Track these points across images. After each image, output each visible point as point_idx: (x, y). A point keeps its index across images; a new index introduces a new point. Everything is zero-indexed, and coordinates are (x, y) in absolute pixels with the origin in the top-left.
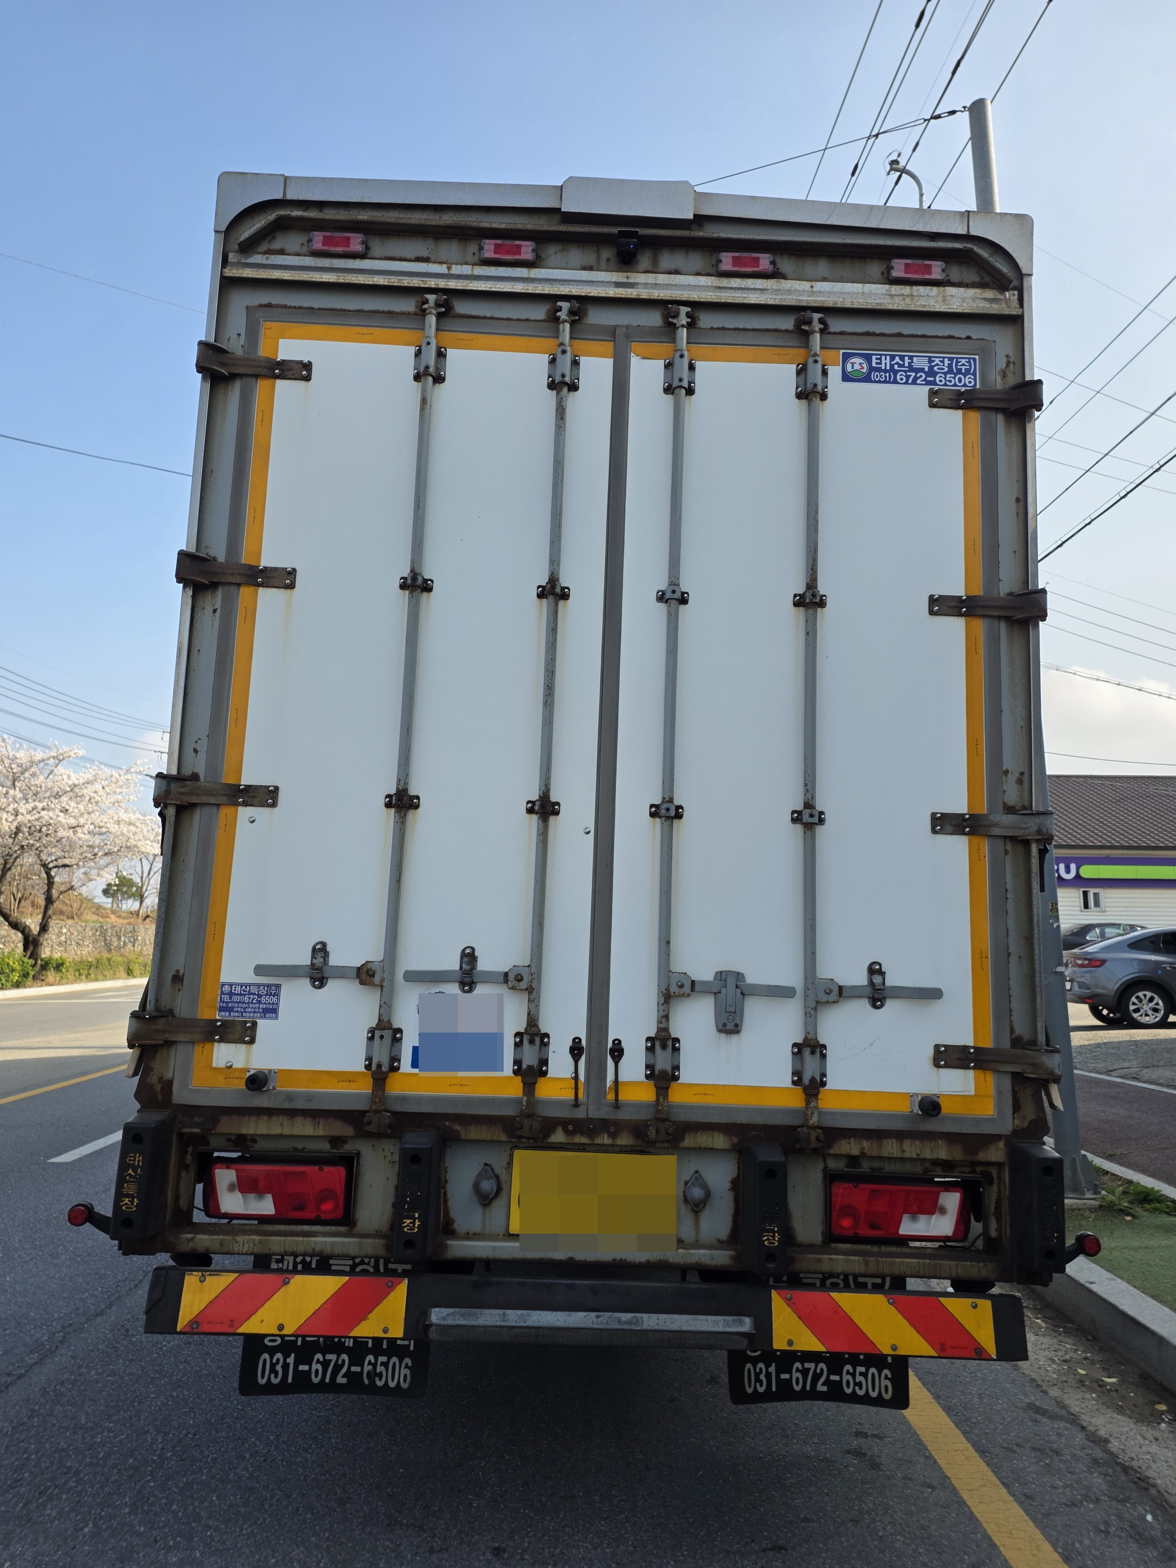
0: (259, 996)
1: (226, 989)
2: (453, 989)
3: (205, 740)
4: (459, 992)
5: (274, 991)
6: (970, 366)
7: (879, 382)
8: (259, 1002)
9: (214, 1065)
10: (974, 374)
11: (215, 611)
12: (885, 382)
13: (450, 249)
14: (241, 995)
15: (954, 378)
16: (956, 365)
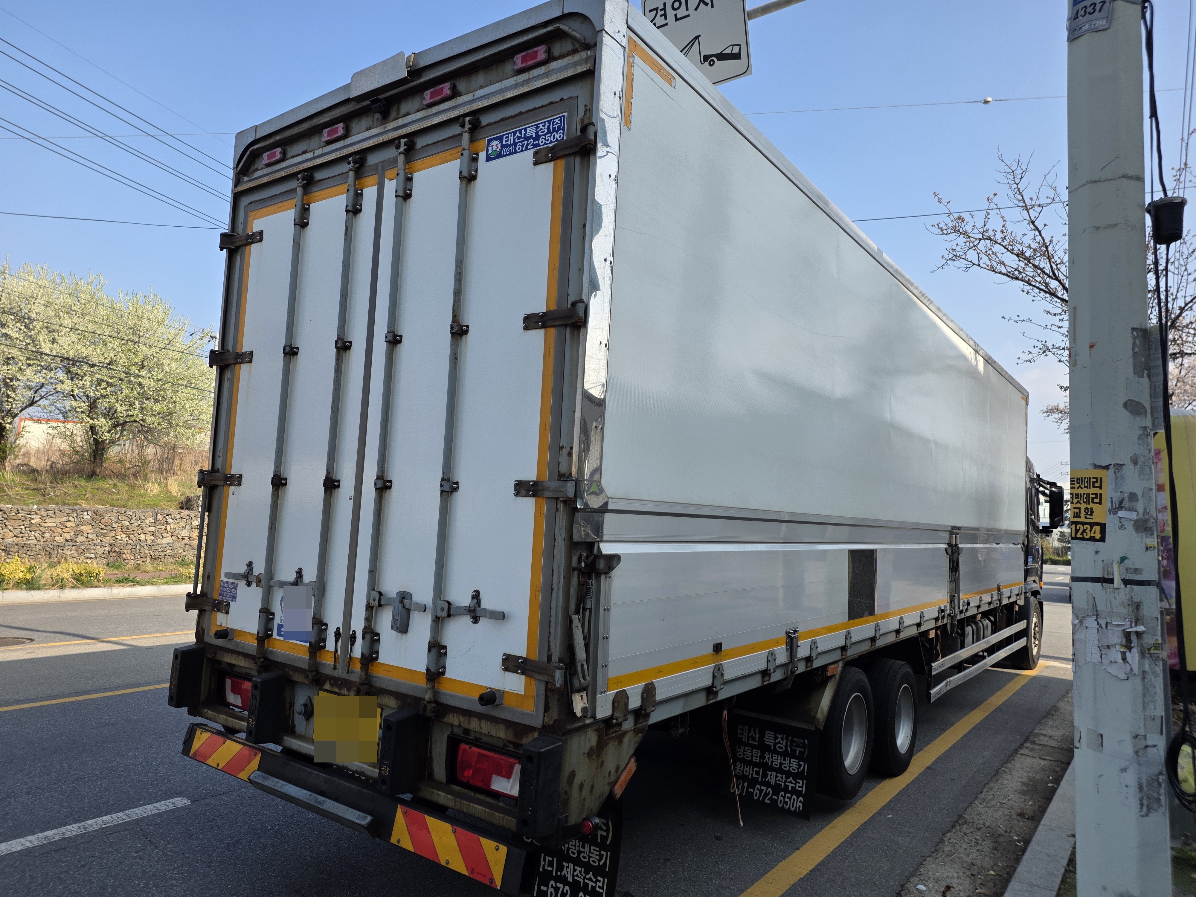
6: (561, 123)
7: (507, 155)
10: (563, 130)
12: (510, 154)
15: (550, 137)
16: (553, 125)
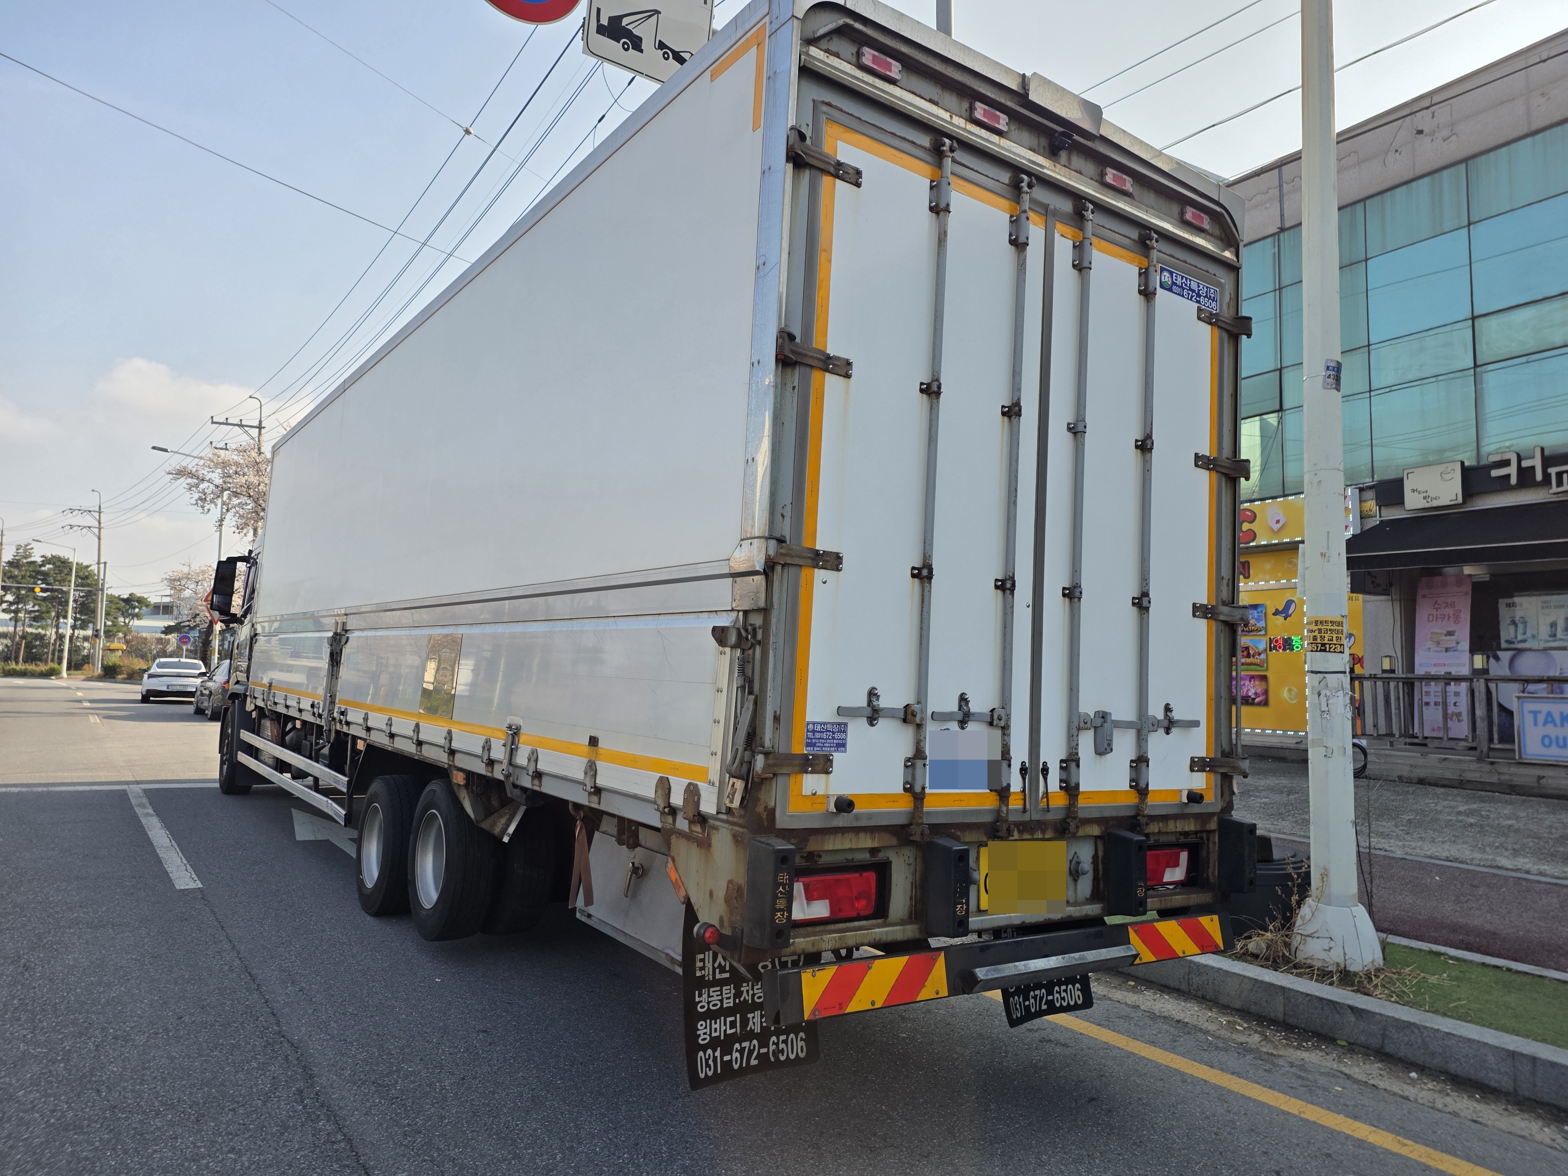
0: (834, 733)
1: (811, 727)
2: (954, 726)
3: (789, 507)
4: (958, 729)
5: (842, 728)
8: (833, 738)
9: (804, 794)
11: (794, 388)
13: (950, 99)
14: (820, 732)
